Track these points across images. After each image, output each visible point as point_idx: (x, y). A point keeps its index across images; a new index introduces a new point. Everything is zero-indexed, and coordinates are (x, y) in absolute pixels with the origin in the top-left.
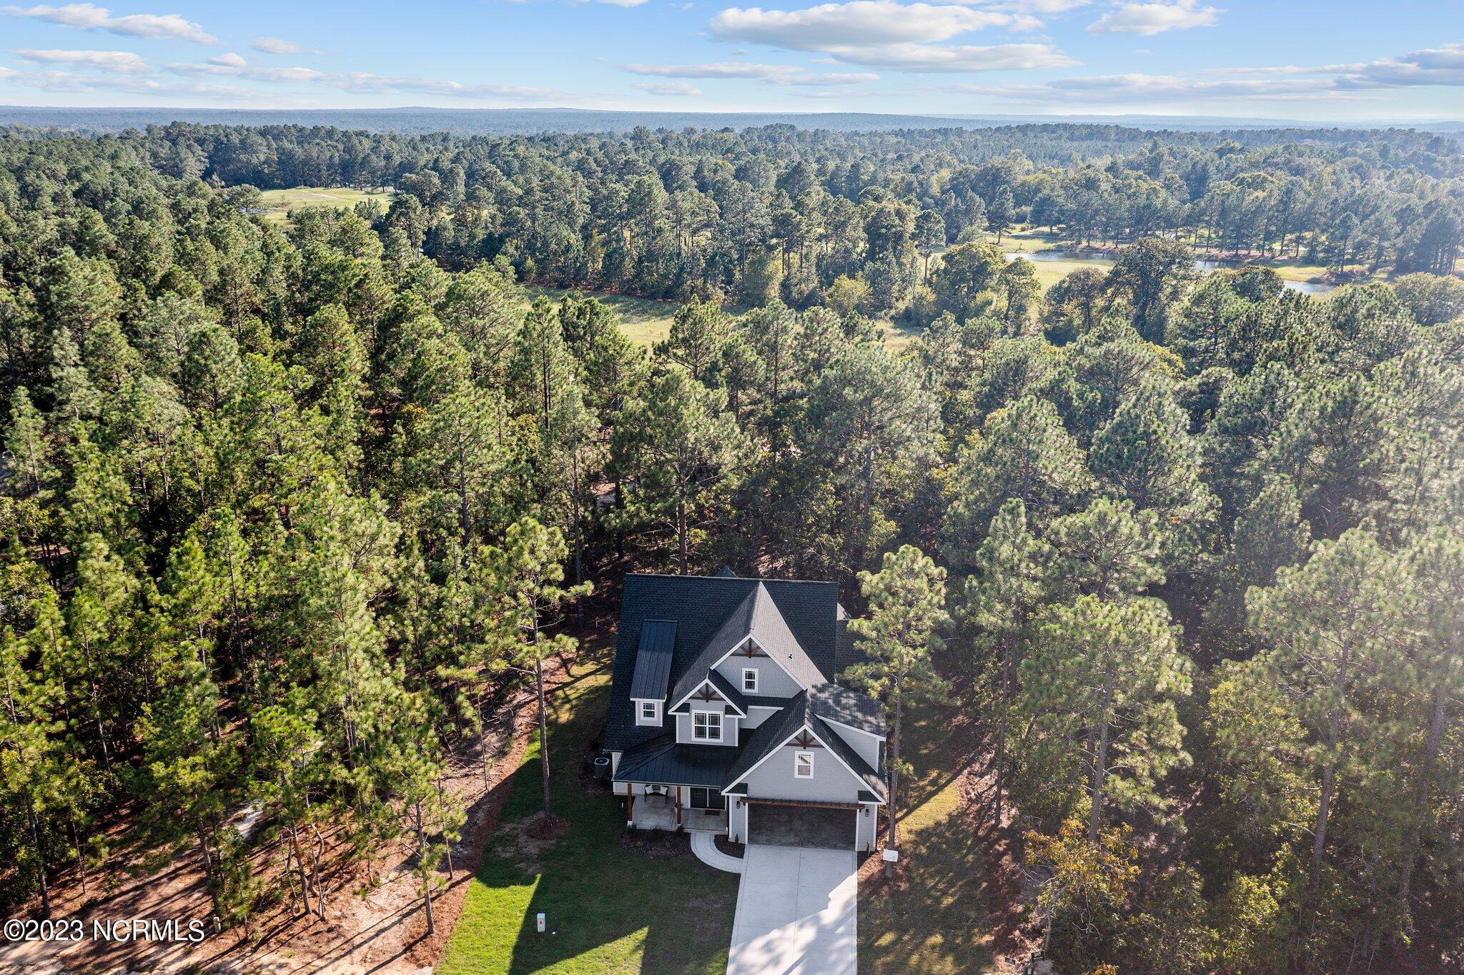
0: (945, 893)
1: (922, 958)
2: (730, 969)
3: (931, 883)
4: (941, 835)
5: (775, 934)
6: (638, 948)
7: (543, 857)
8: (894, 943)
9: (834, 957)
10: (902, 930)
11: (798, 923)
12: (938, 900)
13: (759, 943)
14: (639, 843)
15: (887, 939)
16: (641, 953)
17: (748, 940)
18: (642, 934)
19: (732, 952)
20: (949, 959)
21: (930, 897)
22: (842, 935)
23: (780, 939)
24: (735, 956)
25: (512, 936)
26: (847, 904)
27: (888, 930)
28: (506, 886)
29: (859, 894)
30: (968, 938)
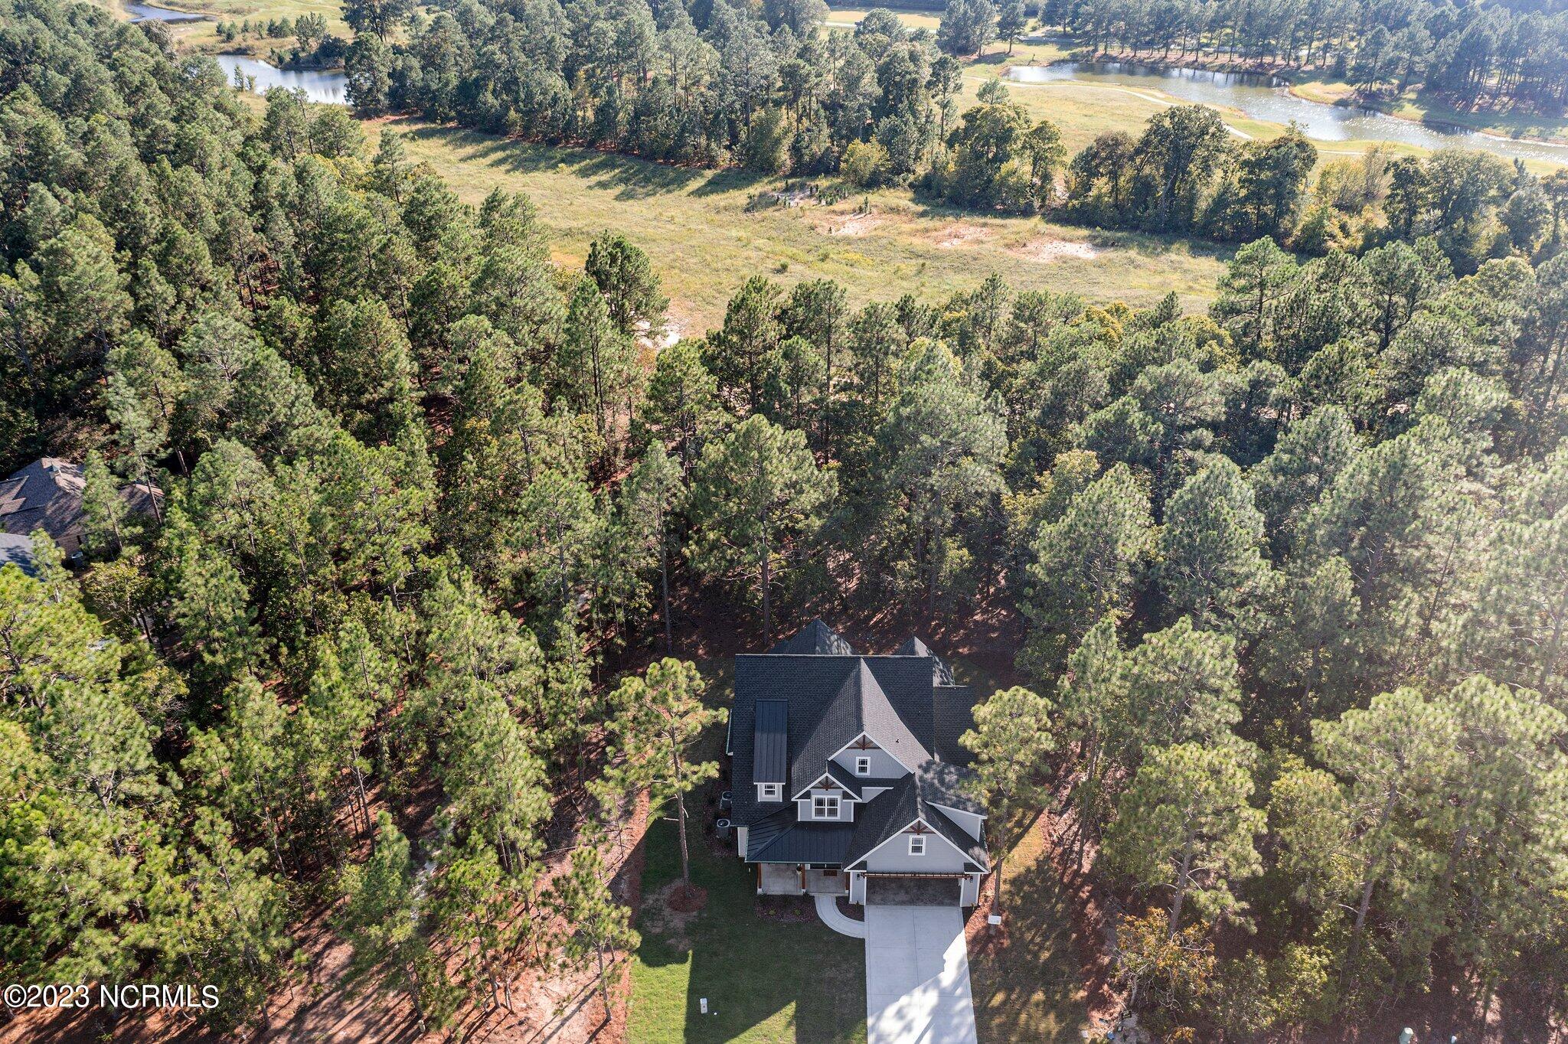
0: (1041, 947)
1: (1030, 1016)
2: (871, 1039)
3: (1028, 936)
4: (1032, 884)
5: (904, 1000)
6: (790, 1024)
7: (690, 931)
8: (1004, 1003)
9: (956, 1021)
10: (1010, 990)
11: (921, 988)
12: (1036, 955)
13: (891, 1010)
14: (772, 912)
15: (999, 998)
16: (793, 1028)
17: (882, 1010)
18: (790, 1009)
19: (870, 1021)
20: (1052, 1016)
21: (1029, 952)
22: (960, 998)
23: (909, 1005)
24: (873, 1025)
25: (680, 1019)
26: (961, 963)
27: (998, 990)
28: (663, 965)
29: (969, 953)
30: (1065, 995)
